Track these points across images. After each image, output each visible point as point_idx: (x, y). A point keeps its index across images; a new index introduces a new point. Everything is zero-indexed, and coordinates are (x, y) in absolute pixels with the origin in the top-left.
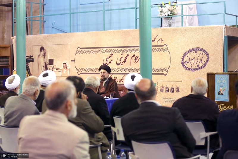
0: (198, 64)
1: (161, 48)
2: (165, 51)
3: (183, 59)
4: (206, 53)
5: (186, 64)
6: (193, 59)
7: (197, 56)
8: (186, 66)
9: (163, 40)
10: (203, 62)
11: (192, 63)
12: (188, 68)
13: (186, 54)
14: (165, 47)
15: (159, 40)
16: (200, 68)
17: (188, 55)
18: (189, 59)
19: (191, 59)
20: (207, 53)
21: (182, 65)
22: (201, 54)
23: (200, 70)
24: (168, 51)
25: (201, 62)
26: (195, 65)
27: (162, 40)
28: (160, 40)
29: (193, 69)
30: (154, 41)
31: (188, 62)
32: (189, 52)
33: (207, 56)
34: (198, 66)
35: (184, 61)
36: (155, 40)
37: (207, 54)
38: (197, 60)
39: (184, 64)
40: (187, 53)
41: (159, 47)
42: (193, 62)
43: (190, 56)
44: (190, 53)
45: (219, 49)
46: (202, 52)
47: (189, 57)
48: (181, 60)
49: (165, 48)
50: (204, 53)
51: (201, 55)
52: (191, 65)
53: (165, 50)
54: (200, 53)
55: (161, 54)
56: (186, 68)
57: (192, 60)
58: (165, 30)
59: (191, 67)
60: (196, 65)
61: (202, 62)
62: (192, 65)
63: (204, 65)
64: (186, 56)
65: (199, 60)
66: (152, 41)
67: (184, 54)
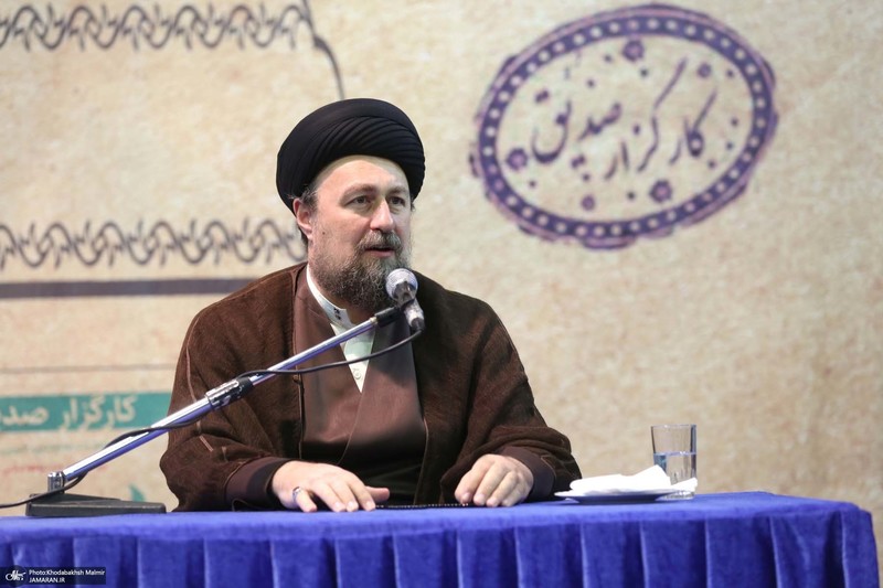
0: (658, 169)
1: (225, 2)
2: (281, 42)
3: (496, 123)
4: (741, 65)
5: (526, 175)
6: (610, 120)
7: (652, 88)
8: (534, 198)
10: (714, 146)
11: (597, 168)
12: (553, 220)
13: (523, 72)
16: (682, 214)
17: (549, 76)
18: (562, 120)
19: (578, 122)
20: (750, 58)
21: (477, 186)
22: (693, 66)
23: (685, 234)
24: (318, 44)
25: (696, 153)
29: (607, 227)
31: (546, 159)
32: (553, 54)
33: (755, 96)
34: (660, 190)
35: (504, 147)
37: (759, 76)
38: (647, 131)
39: (499, 176)
40: (539, 63)
42: (600, 149)
43: (576, 90)
44: (569, 59)
46: (697, 54)
47: (555, 106)
48: (470, 131)
49: (272, 12)
50: (719, 64)
51: (689, 87)
52: (585, 189)
53: (277, 26)
54: (675, 59)
55: (235, 75)
56: (533, 220)
57: (593, 129)
59: (588, 203)
60: (643, 184)
61: (706, 156)
62: (597, 187)
63: (726, 179)
64: (527, 90)
65: (671, 137)
67: (503, 70)
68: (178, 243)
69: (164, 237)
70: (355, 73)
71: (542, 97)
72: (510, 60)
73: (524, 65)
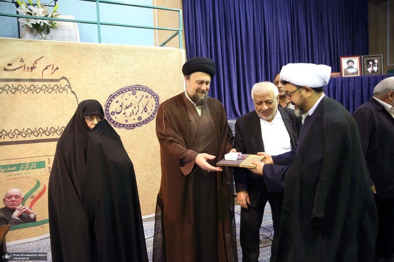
0: (139, 114)
1: (52, 84)
2: (65, 92)
3: (109, 107)
4: (153, 96)
5: (115, 116)
6: (130, 106)
7: (138, 100)
9: (57, 68)
10: (149, 110)
11: (128, 114)
12: (120, 124)
13: (113, 97)
14: (63, 83)
15: (46, 68)
16: (144, 122)
17: (118, 98)
18: (121, 106)
19: (124, 106)
20: (155, 95)
22: (145, 96)
23: (144, 126)
24: (73, 92)
25: (146, 111)
26: (133, 117)
27: (55, 68)
28: (50, 68)
29: (130, 125)
30: (32, 68)
31: (118, 113)
32: (119, 94)
33: (156, 101)
34: (139, 118)
35: (110, 111)
36: (34, 67)
37: (157, 97)
38: (137, 108)
39: (110, 117)
40: (117, 96)
41: (47, 84)
42: (128, 111)
43: (123, 100)
44: (122, 95)
45: (176, 88)
46: (146, 94)
47: (120, 103)
49: (63, 86)
50: (150, 96)
51: (144, 99)
52: (126, 119)
53: (64, 89)
54: (142, 95)
55: (55, 98)
56: (116, 124)
57: (127, 108)
58: (61, 46)
59: (126, 121)
60: (136, 117)
61: (147, 112)
62: (128, 118)
63: (151, 116)
64: (114, 101)
65: (141, 109)
66: (28, 68)
67: (110, 97)
68: (44, 132)
69: (41, 131)
70: (80, 98)
71: (117, 102)
72: (111, 95)
73: (114, 96)
